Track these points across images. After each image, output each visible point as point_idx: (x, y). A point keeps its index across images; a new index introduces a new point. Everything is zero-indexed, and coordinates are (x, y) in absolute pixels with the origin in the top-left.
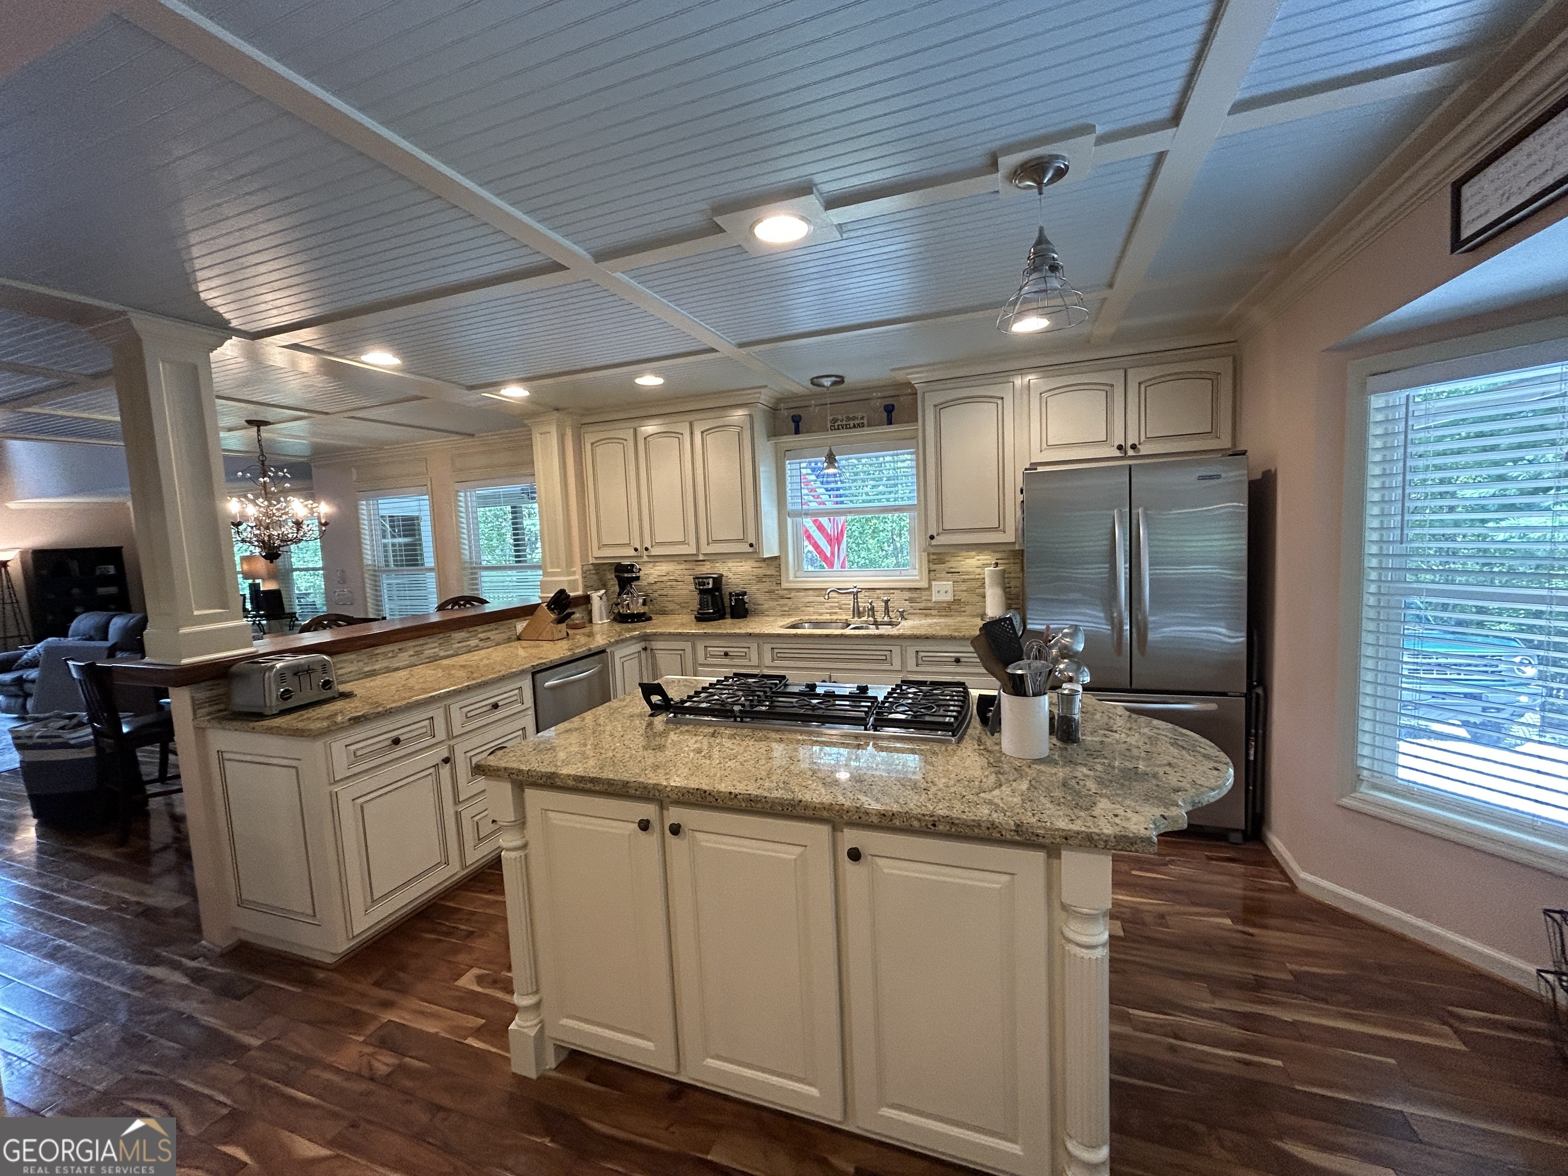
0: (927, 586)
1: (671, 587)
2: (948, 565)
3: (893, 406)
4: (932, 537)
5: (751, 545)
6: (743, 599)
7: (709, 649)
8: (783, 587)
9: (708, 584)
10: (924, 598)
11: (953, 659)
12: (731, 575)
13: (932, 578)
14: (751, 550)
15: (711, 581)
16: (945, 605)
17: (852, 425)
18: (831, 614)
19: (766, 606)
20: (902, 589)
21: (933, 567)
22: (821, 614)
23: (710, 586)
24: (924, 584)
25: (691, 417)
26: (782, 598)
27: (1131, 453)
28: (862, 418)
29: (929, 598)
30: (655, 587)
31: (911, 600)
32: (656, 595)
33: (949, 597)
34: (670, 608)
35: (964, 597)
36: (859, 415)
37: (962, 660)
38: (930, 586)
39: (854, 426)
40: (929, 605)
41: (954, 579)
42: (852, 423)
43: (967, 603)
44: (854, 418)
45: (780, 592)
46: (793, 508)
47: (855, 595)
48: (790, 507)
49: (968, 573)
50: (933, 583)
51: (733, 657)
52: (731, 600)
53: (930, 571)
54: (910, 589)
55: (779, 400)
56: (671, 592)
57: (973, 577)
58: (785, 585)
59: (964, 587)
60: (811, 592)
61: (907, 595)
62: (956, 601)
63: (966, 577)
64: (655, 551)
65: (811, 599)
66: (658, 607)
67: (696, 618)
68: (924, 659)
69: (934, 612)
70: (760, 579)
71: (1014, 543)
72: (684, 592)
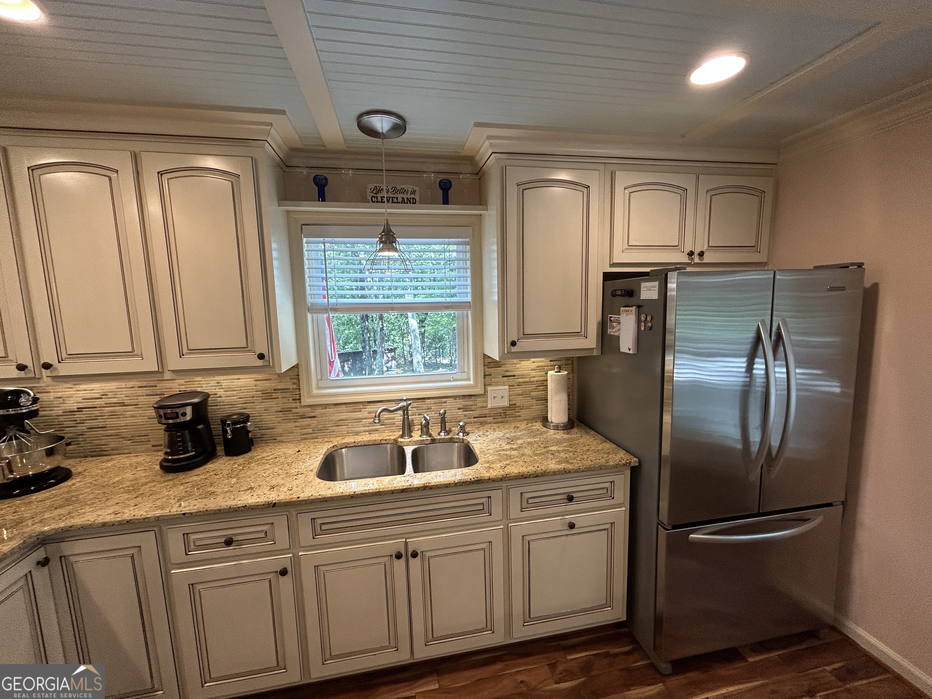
0: (482, 392)
1: (113, 414)
2: (504, 368)
3: (450, 182)
4: (513, 344)
5: (261, 357)
6: (244, 428)
7: (193, 537)
8: (303, 404)
9: (184, 414)
10: (479, 405)
11: (565, 496)
12: (221, 392)
13: (487, 382)
14: (260, 363)
15: (189, 410)
16: (501, 411)
17: (400, 200)
18: (370, 432)
19: (279, 430)
20: (455, 397)
21: (488, 371)
22: (357, 433)
23: (188, 417)
24: (479, 390)
25: (136, 145)
26: (303, 417)
27: (697, 260)
28: (414, 192)
29: (484, 404)
30: (79, 416)
31: (465, 409)
32: (82, 428)
33: (505, 403)
34: (112, 445)
35: (519, 401)
36: (410, 188)
37: (575, 495)
38: (486, 391)
39: (403, 201)
40: (485, 412)
41: (511, 384)
42: (400, 196)
43: (521, 408)
44: (403, 191)
45: (299, 410)
46: (313, 301)
47: (405, 409)
48: (310, 300)
49: (522, 376)
50: (489, 388)
51: (240, 543)
52: (225, 432)
53: (485, 376)
54: (464, 396)
55: (294, 151)
56: (111, 422)
57: (527, 380)
58: (306, 401)
59: (519, 390)
60: (343, 408)
61: (461, 403)
62: (512, 406)
63: (521, 380)
64: (64, 370)
65: (343, 416)
66: (88, 446)
67: (162, 467)
68: (530, 501)
69: (489, 419)
70: (267, 395)
71: (593, 349)
72: (139, 420)
